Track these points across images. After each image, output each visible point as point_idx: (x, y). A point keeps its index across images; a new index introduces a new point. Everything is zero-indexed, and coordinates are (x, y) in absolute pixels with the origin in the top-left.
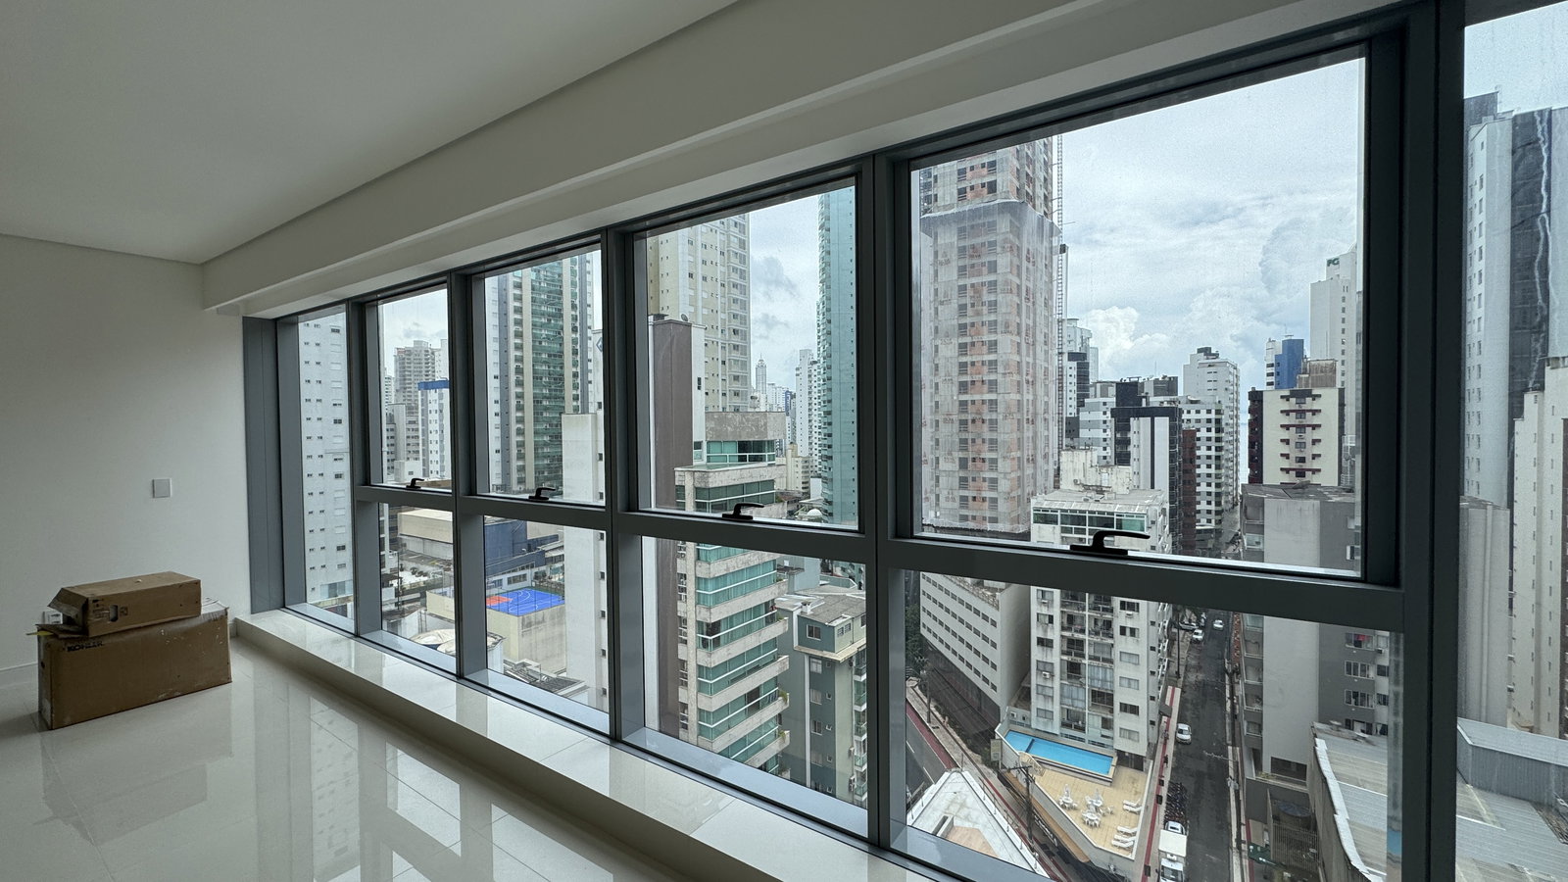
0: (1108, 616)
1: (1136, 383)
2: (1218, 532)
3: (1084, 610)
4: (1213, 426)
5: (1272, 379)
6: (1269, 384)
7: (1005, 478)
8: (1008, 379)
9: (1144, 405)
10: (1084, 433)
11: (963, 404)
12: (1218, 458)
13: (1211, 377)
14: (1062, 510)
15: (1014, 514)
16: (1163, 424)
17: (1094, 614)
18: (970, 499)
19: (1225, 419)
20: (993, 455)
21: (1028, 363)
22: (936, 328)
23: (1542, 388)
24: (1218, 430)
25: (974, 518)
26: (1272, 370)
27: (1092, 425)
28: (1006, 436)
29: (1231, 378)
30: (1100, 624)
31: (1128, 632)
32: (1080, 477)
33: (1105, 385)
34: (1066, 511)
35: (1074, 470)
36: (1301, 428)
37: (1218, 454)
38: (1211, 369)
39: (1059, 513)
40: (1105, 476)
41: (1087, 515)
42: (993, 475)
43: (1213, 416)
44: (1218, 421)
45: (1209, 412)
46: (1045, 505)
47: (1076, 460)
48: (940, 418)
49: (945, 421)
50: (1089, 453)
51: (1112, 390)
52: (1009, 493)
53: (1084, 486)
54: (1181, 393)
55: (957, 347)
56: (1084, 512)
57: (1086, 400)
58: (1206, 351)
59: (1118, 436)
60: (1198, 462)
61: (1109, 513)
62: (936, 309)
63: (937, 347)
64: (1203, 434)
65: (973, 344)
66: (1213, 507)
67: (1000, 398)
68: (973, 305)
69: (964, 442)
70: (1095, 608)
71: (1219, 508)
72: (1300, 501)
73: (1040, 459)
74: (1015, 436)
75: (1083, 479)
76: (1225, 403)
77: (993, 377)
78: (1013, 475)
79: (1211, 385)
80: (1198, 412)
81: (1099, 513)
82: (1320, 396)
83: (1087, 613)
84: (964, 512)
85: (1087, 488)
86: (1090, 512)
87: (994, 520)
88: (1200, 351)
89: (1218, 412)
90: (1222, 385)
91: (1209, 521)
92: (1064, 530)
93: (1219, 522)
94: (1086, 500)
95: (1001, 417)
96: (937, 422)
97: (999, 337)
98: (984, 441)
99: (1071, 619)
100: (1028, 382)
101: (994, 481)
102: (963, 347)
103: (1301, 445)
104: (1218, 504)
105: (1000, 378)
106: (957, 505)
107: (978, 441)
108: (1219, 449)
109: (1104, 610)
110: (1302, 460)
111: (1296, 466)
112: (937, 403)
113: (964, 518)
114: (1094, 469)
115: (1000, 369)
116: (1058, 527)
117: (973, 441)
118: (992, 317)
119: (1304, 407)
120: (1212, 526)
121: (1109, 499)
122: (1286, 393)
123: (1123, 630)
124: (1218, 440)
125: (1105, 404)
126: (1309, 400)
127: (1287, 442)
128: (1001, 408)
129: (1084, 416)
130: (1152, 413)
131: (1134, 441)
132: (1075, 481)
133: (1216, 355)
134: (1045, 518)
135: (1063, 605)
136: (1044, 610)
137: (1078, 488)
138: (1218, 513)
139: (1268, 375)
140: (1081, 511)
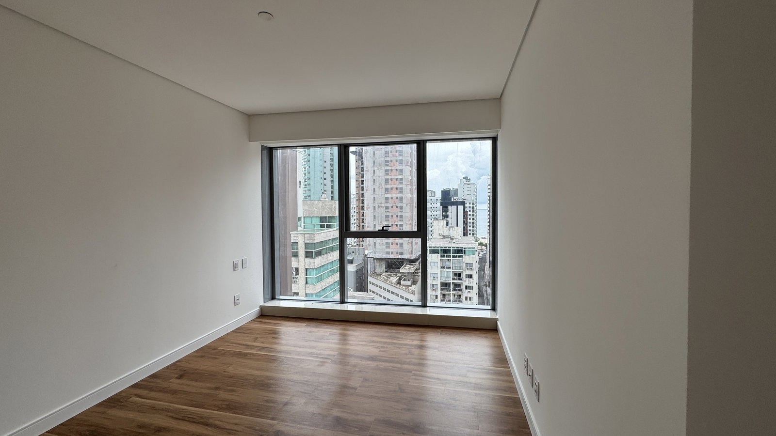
0: (460, 293)
1: (449, 191)
3: (450, 291)
4: (471, 210)
8: (408, 187)
9: (452, 201)
11: (387, 198)
12: (473, 223)
13: (469, 189)
14: (441, 247)
16: (461, 208)
17: (454, 292)
18: (390, 244)
22: (374, 162)
24: (473, 211)
25: (392, 253)
28: (407, 214)
30: (456, 297)
31: (468, 298)
32: (441, 232)
34: (443, 247)
35: (439, 230)
37: (473, 221)
38: (469, 186)
39: (440, 249)
40: (451, 231)
43: (471, 205)
44: (473, 208)
45: (470, 203)
46: (433, 245)
47: (439, 224)
48: (376, 205)
49: (379, 207)
51: (439, 194)
55: (384, 171)
56: (450, 248)
58: (466, 178)
59: (444, 214)
61: (460, 248)
62: (374, 152)
63: (374, 171)
65: (392, 170)
67: (404, 196)
68: (391, 152)
69: (387, 216)
70: (454, 290)
74: (410, 214)
75: (442, 233)
76: (475, 200)
77: (401, 186)
79: (469, 193)
81: (457, 248)
83: (451, 292)
84: (388, 250)
85: (444, 237)
86: (453, 248)
88: (464, 178)
89: (473, 204)
90: (472, 193)
92: (442, 256)
94: (450, 242)
95: (405, 205)
96: (375, 207)
97: (404, 167)
98: (397, 216)
99: (444, 295)
102: (386, 171)
105: (404, 187)
106: (384, 247)
107: (394, 216)
108: (473, 219)
109: (458, 290)
112: (374, 198)
113: (388, 253)
114: (446, 228)
115: (404, 183)
116: (439, 255)
117: (392, 216)
118: (400, 158)
123: (466, 298)
124: (473, 216)
125: (437, 200)
130: (456, 204)
131: (450, 216)
132: (439, 234)
133: (470, 180)
134: (434, 251)
135: (442, 290)
136: (434, 293)
137: (440, 237)
140: (449, 247)
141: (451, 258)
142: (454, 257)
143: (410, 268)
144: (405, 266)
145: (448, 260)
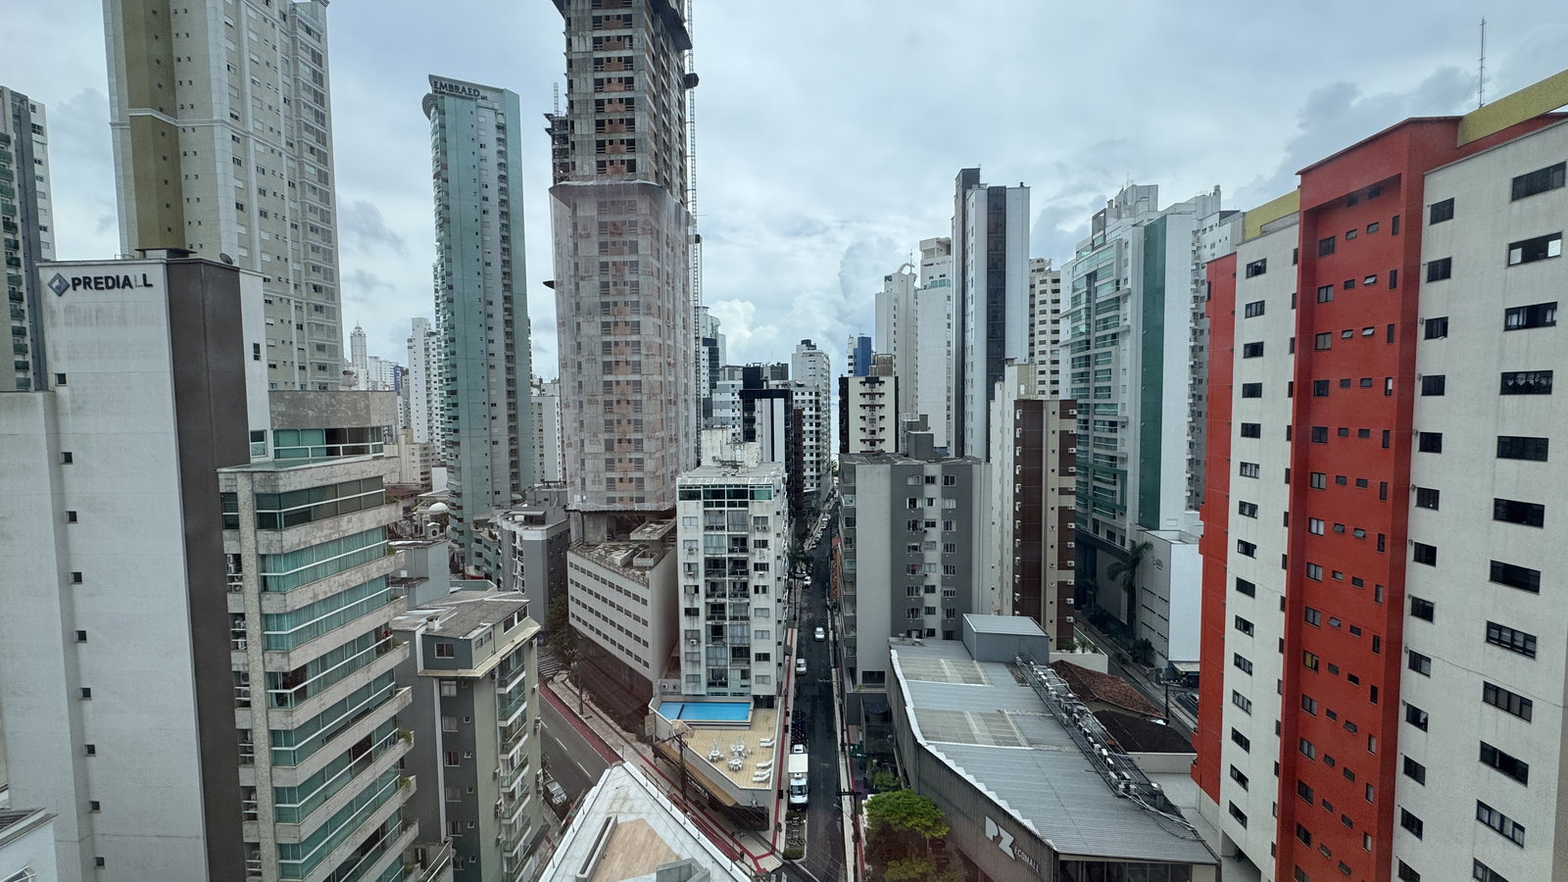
0: (744, 578)
1: (759, 367)
2: (818, 493)
3: (724, 576)
4: (813, 405)
5: (851, 368)
6: (850, 372)
7: (650, 458)
8: (651, 360)
9: (765, 388)
10: (716, 413)
11: (608, 384)
13: (811, 365)
14: (704, 486)
15: (660, 492)
16: (779, 403)
17: (733, 578)
18: (617, 480)
19: (822, 400)
20: (638, 436)
21: (669, 345)
22: (578, 305)
23: (1003, 380)
24: (817, 410)
25: (621, 499)
26: (851, 361)
27: (724, 405)
28: (651, 417)
29: (825, 366)
30: (738, 586)
31: (760, 589)
32: (717, 454)
33: (733, 369)
34: (708, 486)
35: (713, 449)
36: (872, 407)
37: (818, 429)
38: (811, 359)
39: (701, 489)
40: (738, 452)
41: (726, 488)
42: (638, 455)
43: (813, 397)
44: (817, 402)
45: (811, 394)
46: (689, 482)
47: (714, 438)
48: (584, 399)
49: (590, 402)
50: (725, 431)
51: (739, 374)
52: (654, 473)
53: (722, 462)
54: (790, 379)
55: (600, 326)
56: (723, 486)
57: (718, 383)
58: (807, 343)
59: (746, 415)
60: (804, 436)
61: (745, 486)
62: (577, 285)
63: (579, 324)
64: (807, 412)
65: (616, 324)
66: (814, 473)
67: (644, 379)
68: (615, 284)
69: (608, 423)
70: (733, 573)
71: (819, 474)
72: (878, 466)
73: (682, 439)
74: (658, 416)
75: (720, 455)
76: (822, 387)
77: (636, 358)
78: (658, 455)
79: (811, 372)
80: (803, 394)
81: (736, 486)
82: (883, 382)
83: (727, 578)
84: (611, 494)
85: (724, 463)
86: (728, 486)
87: (641, 500)
88: (803, 342)
89: (817, 394)
90: (819, 372)
91: (812, 485)
92: (706, 505)
93: (819, 485)
94: (724, 475)
95: (645, 398)
96: (581, 403)
97: (642, 319)
98: (629, 422)
99: (714, 586)
100: (669, 364)
101: (640, 461)
102: (606, 325)
103: (873, 421)
104: (818, 470)
105: (644, 360)
106: (603, 487)
107: (624, 422)
108: (818, 425)
109: (742, 573)
110: (873, 432)
111: (869, 437)
112: (580, 383)
113: (611, 500)
114: (729, 446)
115: (644, 351)
116: (701, 502)
117: (619, 422)
118: (635, 298)
119: (875, 391)
120: (814, 489)
121: (743, 473)
122: (863, 379)
123: (756, 589)
124: (818, 417)
125: (733, 386)
126: (877, 385)
127: (863, 418)
128: (645, 389)
129: (717, 397)
130: (771, 394)
131: (758, 420)
132: (714, 458)
133: (815, 347)
134: (690, 494)
135: (707, 574)
136: (691, 582)
137: (716, 464)
138: (818, 478)
139: (850, 364)
140: (721, 486)
141: (726, 509)
142: (731, 505)
143: (655, 529)
144: (646, 527)
145: (721, 512)
